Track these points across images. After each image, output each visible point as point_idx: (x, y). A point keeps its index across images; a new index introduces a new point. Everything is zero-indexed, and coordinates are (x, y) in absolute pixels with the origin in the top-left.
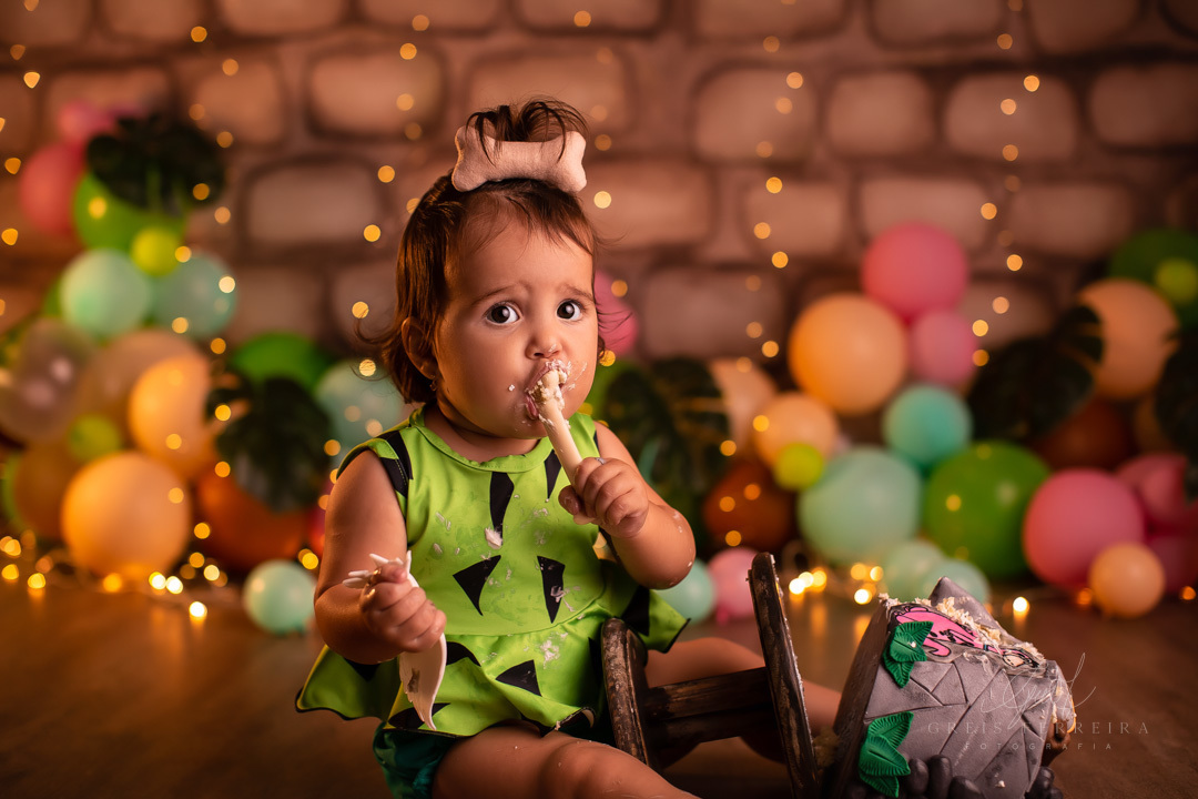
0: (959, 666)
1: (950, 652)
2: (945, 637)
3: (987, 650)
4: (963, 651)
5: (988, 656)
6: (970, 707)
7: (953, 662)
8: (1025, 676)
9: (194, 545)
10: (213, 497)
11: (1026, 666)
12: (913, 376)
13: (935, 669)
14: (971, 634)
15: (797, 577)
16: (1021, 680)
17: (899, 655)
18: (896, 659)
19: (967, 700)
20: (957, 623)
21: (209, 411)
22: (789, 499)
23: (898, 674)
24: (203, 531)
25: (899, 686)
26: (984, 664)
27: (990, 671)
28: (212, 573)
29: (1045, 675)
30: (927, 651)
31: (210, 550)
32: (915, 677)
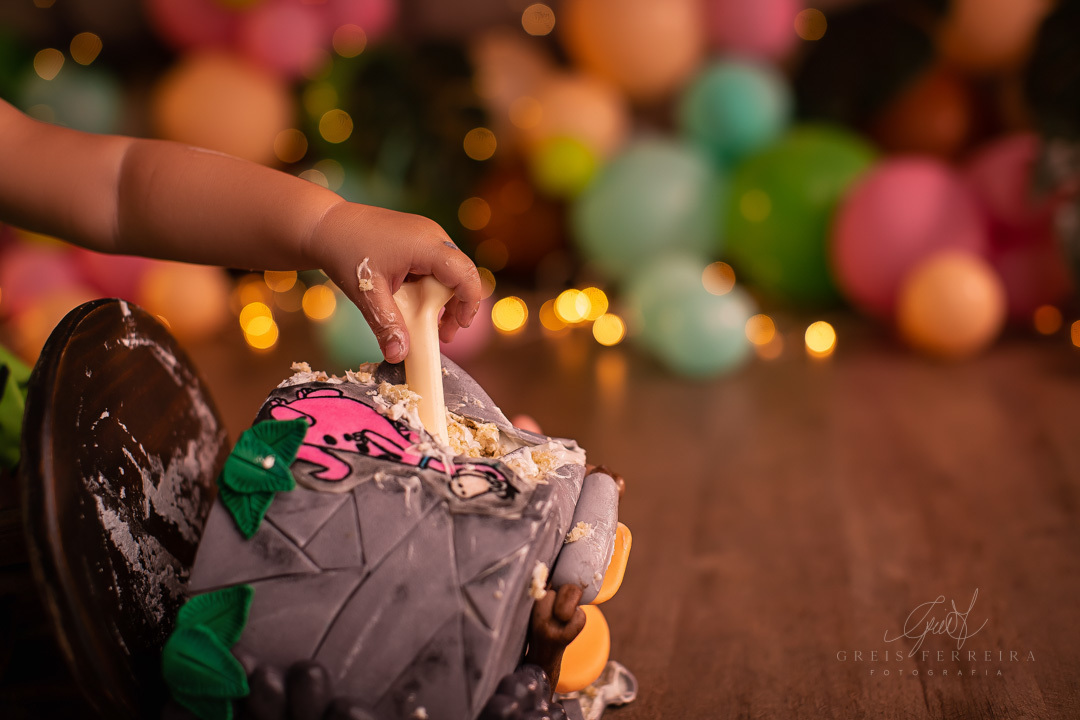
0: (360, 499)
1: (351, 471)
2: (352, 445)
3: (426, 467)
4: (376, 470)
5: (422, 479)
6: (369, 575)
7: (352, 491)
8: (483, 515)
11: (492, 497)
13: (315, 504)
14: (407, 438)
16: (474, 522)
17: (241, 481)
18: (236, 487)
19: (364, 561)
20: (387, 418)
23: (242, 515)
25: (244, 537)
26: (408, 495)
27: (417, 506)
29: (525, 513)
30: (307, 470)
32: (276, 519)
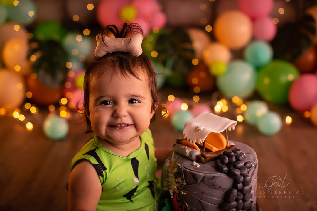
9: (26, 100)
10: (32, 83)
12: (254, 38)
15: (216, 105)
21: (28, 57)
22: (214, 79)
24: (30, 95)
28: (34, 110)
31: (32, 102)
